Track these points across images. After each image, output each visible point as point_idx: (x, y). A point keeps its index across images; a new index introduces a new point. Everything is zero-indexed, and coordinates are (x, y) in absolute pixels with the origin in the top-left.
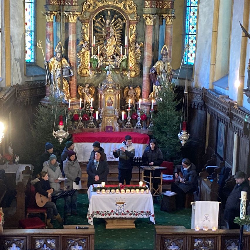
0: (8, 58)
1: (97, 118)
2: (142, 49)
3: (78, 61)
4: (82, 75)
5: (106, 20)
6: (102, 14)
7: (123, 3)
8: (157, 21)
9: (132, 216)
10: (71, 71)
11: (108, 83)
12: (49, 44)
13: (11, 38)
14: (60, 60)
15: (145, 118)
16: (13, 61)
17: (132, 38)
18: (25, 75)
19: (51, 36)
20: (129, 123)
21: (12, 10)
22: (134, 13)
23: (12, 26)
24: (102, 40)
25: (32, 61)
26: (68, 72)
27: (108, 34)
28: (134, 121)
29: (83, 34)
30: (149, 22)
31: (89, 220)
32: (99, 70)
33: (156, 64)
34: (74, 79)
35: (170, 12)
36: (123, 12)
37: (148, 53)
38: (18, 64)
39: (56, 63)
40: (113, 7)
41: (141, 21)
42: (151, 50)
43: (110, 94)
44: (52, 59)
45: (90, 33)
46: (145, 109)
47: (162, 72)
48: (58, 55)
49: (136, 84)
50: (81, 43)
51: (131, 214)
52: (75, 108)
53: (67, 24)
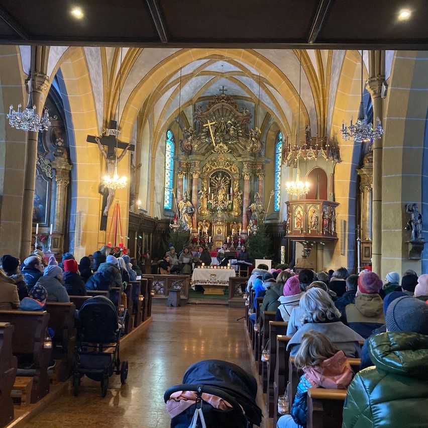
0: (152, 200)
1: (210, 241)
2: (242, 196)
3: (198, 205)
4: (201, 214)
5: (218, 178)
6: (216, 174)
7: (230, 167)
8: (253, 178)
9: (221, 284)
10: (193, 209)
11: (218, 218)
12: (179, 193)
13: (155, 188)
14: (185, 202)
15: (243, 242)
16: (155, 203)
17: (236, 189)
18: (164, 214)
19: (181, 187)
20: (232, 246)
21: (156, 170)
22: (237, 173)
23: (155, 180)
24: (215, 191)
25: (170, 208)
26: (190, 210)
27: (219, 187)
28: (236, 244)
29: (203, 187)
30: (247, 178)
31: (192, 286)
32: (213, 211)
33: (252, 205)
34: (195, 215)
35: (261, 172)
36: (230, 173)
37: (246, 198)
38: (159, 206)
39: (183, 203)
40: (223, 169)
41: (242, 178)
42: (248, 196)
43: (219, 225)
44: (181, 202)
45: (208, 186)
46: (244, 237)
47: (255, 211)
48: (185, 198)
49: (238, 220)
50: (200, 192)
51: (220, 283)
52: (195, 234)
53: (192, 181)
